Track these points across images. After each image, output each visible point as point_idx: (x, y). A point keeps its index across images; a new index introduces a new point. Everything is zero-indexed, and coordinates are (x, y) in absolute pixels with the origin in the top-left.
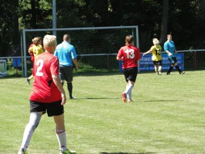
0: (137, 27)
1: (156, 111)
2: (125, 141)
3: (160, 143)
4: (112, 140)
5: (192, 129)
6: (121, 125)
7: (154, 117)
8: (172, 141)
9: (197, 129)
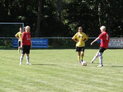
0: (23, 24)
1: (31, 68)
2: (12, 82)
3: (31, 84)
4: (5, 81)
5: (50, 77)
6: (11, 74)
7: (29, 71)
8: (38, 83)
9: (52, 77)
